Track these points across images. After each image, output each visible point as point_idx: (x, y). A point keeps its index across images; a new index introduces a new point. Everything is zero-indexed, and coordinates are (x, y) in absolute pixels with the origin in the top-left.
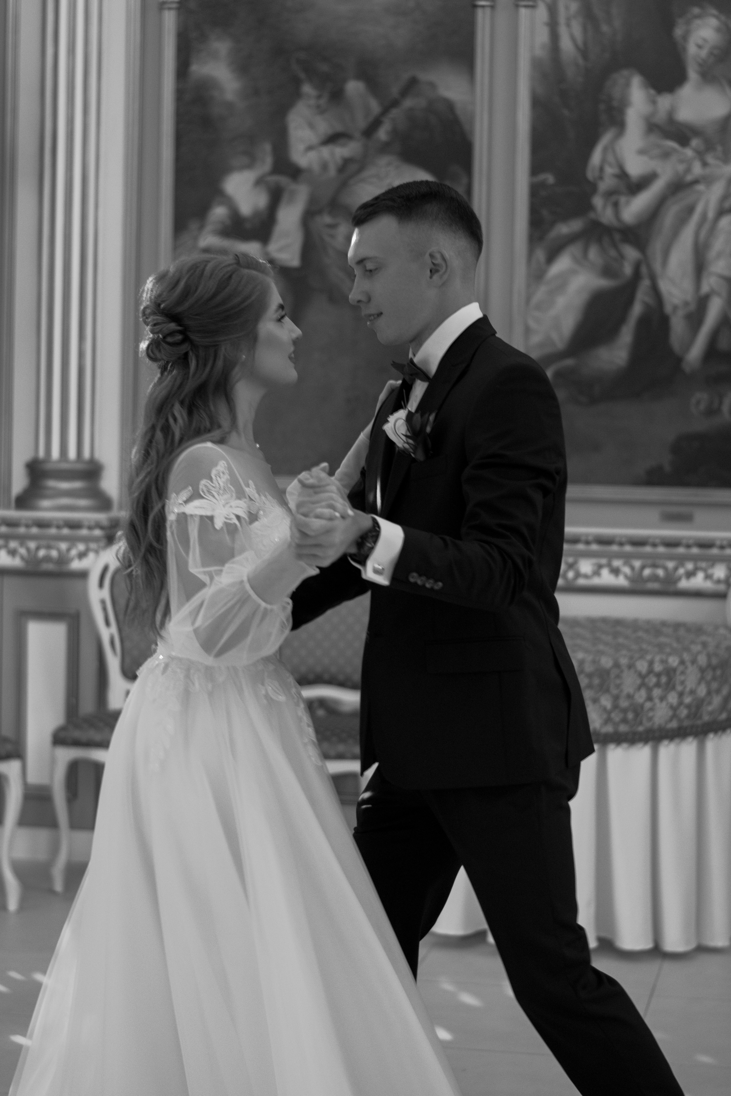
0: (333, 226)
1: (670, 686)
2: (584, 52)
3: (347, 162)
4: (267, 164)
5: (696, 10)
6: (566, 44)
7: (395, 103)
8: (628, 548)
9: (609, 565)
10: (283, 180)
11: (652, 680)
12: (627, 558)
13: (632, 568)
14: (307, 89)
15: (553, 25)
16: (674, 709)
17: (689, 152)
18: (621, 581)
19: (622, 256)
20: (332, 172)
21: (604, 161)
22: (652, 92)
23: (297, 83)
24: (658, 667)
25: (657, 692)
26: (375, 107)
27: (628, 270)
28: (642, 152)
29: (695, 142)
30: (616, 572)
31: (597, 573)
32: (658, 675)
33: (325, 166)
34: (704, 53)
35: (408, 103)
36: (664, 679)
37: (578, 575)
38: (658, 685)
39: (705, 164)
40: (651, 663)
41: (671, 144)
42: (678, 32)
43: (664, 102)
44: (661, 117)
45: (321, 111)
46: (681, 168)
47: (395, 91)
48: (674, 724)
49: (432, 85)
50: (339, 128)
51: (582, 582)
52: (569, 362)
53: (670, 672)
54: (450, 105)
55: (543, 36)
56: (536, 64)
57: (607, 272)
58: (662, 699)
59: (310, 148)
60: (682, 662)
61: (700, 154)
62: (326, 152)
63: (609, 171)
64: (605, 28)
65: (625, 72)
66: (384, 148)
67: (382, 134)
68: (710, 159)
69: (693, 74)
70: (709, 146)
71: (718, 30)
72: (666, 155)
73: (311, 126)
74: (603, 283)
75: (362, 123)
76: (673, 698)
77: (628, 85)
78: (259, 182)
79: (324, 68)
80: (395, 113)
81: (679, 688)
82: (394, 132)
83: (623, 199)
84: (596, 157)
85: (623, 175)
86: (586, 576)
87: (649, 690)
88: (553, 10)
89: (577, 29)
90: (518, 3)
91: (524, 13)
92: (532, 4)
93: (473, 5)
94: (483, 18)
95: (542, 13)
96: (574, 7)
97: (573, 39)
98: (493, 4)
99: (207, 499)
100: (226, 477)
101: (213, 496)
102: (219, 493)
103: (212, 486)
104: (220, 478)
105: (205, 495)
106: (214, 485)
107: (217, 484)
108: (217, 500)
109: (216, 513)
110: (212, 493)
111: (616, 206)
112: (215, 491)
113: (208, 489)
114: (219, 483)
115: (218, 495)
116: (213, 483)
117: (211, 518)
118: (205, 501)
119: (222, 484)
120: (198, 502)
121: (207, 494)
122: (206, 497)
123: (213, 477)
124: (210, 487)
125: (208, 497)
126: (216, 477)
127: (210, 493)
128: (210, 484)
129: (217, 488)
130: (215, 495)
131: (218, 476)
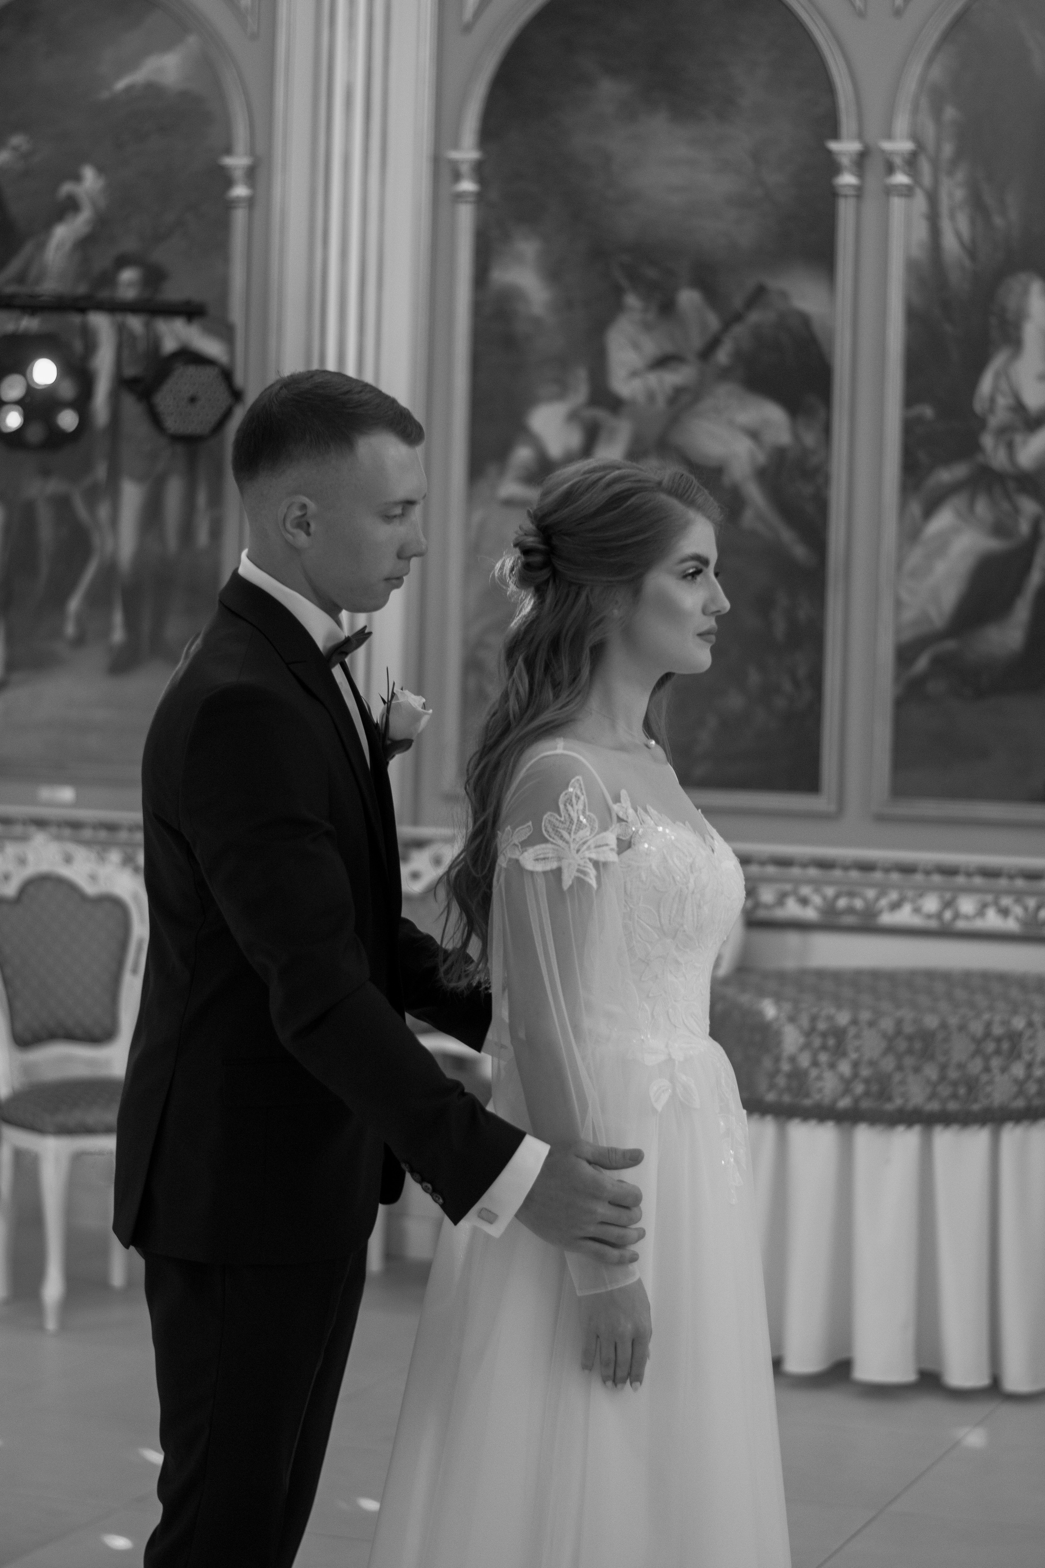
1: (1014, 1054)
2: (972, 252)
3: (678, 392)
4: (580, 394)
6: (950, 243)
7: (738, 318)
8: (1020, 883)
9: (996, 903)
10: (600, 414)
11: (990, 1047)
12: (1019, 896)
13: (1026, 909)
14: (632, 300)
15: (933, 219)
16: (1020, 1084)
18: (1011, 925)
19: (1017, 510)
20: (661, 403)
21: (996, 389)
23: (618, 292)
24: (997, 1030)
25: (995, 1063)
26: (713, 322)
27: (1024, 528)
28: (1042, 378)
30: (1004, 912)
31: (981, 912)
32: (999, 1040)
33: (651, 397)
35: (754, 317)
36: (1005, 1046)
37: (957, 916)
38: (998, 1052)
40: (988, 1025)
45: (647, 327)
47: (737, 302)
48: (1020, 1103)
49: (784, 295)
50: (669, 348)
51: (961, 925)
52: (950, 645)
53: (1014, 1038)
54: (805, 320)
55: (921, 231)
56: (912, 266)
57: (999, 529)
58: (1004, 1070)
59: (634, 374)
60: (1030, 1024)
62: (653, 379)
63: (1002, 402)
64: (998, 221)
65: (1023, 277)
66: (724, 374)
67: (722, 356)
73: (636, 346)
74: (993, 544)
75: (697, 342)
76: (1018, 1070)
77: (1026, 292)
78: (573, 417)
79: (651, 273)
80: (738, 330)
81: (1027, 1057)
82: (738, 355)
83: (1018, 438)
84: (986, 384)
85: (1019, 407)
86: (967, 918)
87: (987, 1059)
88: (933, 199)
89: (963, 222)
90: (889, 191)
91: (897, 204)
92: (907, 192)
93: (832, 195)
94: (846, 210)
95: (920, 202)
96: (960, 194)
97: (958, 235)
98: (859, 192)
99: (552, 843)
100: (581, 802)
101: (562, 837)
102: (571, 830)
103: (560, 821)
104: (572, 806)
105: (550, 836)
106: (562, 819)
107: (567, 816)
108: (567, 842)
109: (564, 864)
110: (560, 832)
111: (1010, 447)
112: (564, 829)
113: (554, 826)
114: (569, 815)
115: (570, 833)
116: (560, 816)
117: (558, 872)
118: (549, 846)
119: (574, 815)
120: (539, 849)
121: (553, 835)
122: (551, 840)
123: (561, 806)
124: (557, 824)
125: (553, 839)
126: (565, 805)
127: (557, 832)
128: (557, 819)
129: (568, 823)
130: (565, 834)
131: (569, 804)
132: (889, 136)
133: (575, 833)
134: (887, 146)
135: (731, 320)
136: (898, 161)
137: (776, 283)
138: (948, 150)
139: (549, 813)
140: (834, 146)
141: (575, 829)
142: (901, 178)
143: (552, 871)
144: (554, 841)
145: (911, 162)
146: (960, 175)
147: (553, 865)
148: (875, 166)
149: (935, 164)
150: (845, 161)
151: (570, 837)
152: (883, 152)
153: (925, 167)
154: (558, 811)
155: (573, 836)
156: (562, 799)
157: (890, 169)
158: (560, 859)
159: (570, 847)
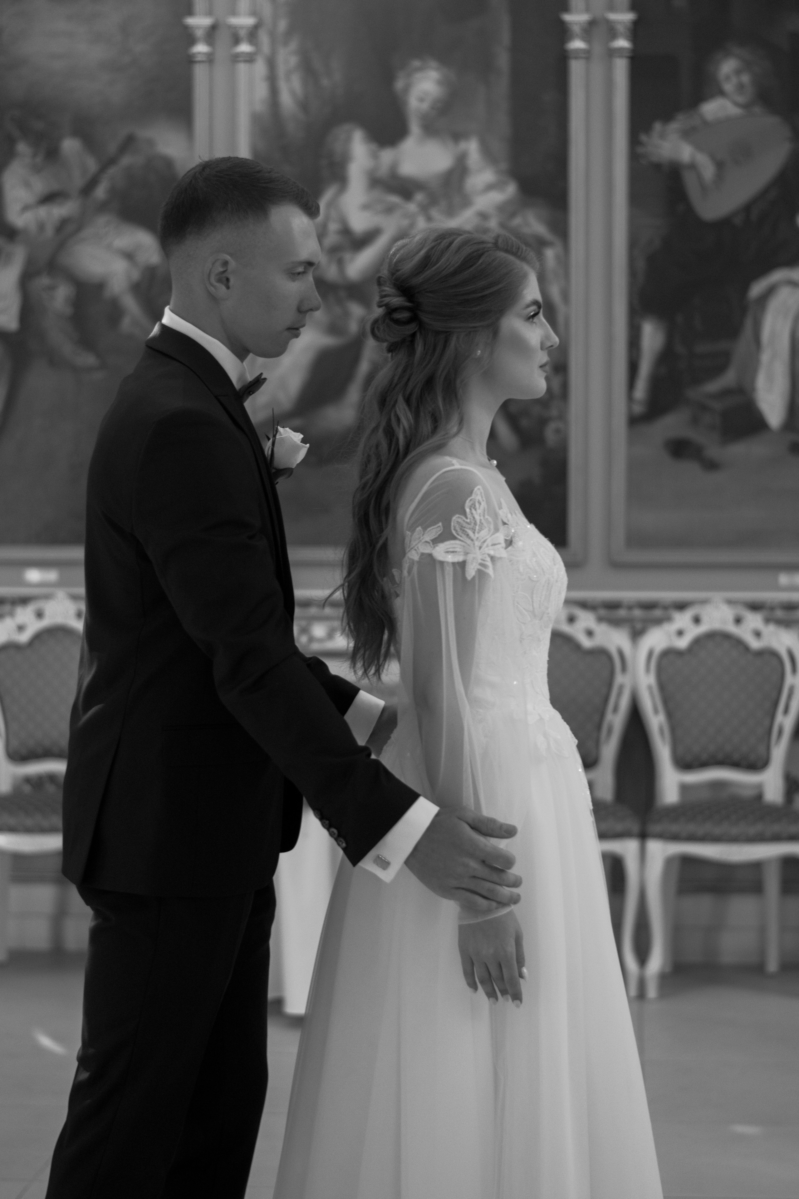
0: (52, 288)
2: (304, 106)
3: (64, 222)
5: (416, 63)
6: (286, 100)
7: (112, 161)
14: (22, 147)
15: (272, 79)
17: (412, 207)
19: (347, 314)
20: (49, 232)
21: (327, 217)
22: (374, 146)
23: (11, 142)
26: (92, 165)
27: (354, 327)
28: (366, 207)
29: (419, 197)
31: (330, 635)
33: (41, 227)
34: (425, 106)
35: (126, 161)
37: (311, 639)
39: (429, 219)
41: (394, 199)
42: (399, 84)
43: (387, 156)
44: (383, 171)
45: (37, 169)
46: (405, 222)
47: (112, 148)
49: (150, 143)
50: (55, 186)
51: (315, 646)
52: (297, 422)
54: (169, 162)
55: (262, 91)
56: (256, 119)
57: (333, 329)
59: (26, 208)
61: (425, 209)
62: (43, 212)
63: (333, 226)
64: (325, 82)
65: (346, 127)
66: (103, 207)
67: (100, 192)
68: (435, 213)
69: (415, 128)
70: (433, 200)
71: (440, 83)
72: (389, 210)
73: (27, 185)
74: (328, 341)
75: (78, 181)
77: (348, 140)
79: (38, 125)
80: (112, 171)
82: (113, 192)
83: (347, 256)
85: (346, 231)
86: (320, 640)
88: (271, 64)
89: (296, 82)
90: (236, 58)
91: (242, 68)
92: (250, 59)
93: (190, 61)
94: (200, 73)
95: (260, 68)
96: (293, 60)
97: (293, 93)
98: (210, 59)
99: (460, 540)
100: (482, 507)
101: (468, 535)
102: (475, 530)
103: (467, 523)
104: (476, 510)
105: (458, 534)
106: (468, 521)
107: (472, 518)
108: (472, 540)
109: (470, 557)
110: (466, 532)
111: (340, 263)
112: (470, 529)
113: (462, 526)
114: (474, 518)
115: (474, 533)
116: (467, 518)
117: (462, 565)
118: (457, 542)
119: (477, 518)
120: (448, 545)
121: (460, 533)
122: (459, 537)
123: (468, 510)
124: (465, 525)
125: (461, 536)
126: (470, 509)
127: (464, 531)
128: (464, 521)
129: (473, 524)
130: (470, 533)
131: (474, 508)
132: (234, 12)
133: (478, 533)
134: (235, 21)
135: (107, 163)
136: (243, 33)
137: (144, 133)
138: (283, 25)
139: (457, 516)
140: (191, 21)
141: (479, 530)
142: (245, 48)
143: (458, 563)
144: (461, 539)
145: (252, 35)
146: (294, 45)
147: (459, 558)
148: (223, 38)
149: (272, 35)
150: (199, 33)
151: (475, 535)
152: (230, 27)
153: (264, 38)
154: (464, 514)
155: (477, 535)
156: (468, 504)
157: (237, 40)
158: (466, 554)
159: (474, 544)
